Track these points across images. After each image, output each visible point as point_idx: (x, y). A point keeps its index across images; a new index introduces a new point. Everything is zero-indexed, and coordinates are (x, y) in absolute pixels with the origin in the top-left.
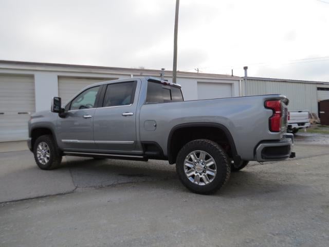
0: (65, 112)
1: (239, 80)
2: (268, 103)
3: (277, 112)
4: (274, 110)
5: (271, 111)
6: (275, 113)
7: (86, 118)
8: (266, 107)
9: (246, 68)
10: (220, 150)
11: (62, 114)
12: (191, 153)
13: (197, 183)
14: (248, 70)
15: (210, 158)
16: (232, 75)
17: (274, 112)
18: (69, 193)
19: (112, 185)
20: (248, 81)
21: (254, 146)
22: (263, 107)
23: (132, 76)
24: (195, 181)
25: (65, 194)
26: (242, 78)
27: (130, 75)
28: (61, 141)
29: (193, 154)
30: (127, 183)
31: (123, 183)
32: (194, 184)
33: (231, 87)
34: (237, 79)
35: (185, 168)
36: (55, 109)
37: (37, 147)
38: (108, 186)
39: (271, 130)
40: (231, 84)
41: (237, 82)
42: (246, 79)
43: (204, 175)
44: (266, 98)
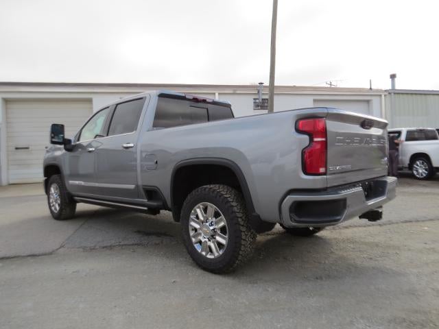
0: (73, 144)
1: (381, 95)
2: (301, 122)
3: (316, 139)
4: (311, 135)
5: (306, 137)
6: (313, 141)
7: (90, 152)
8: (298, 131)
9: (393, 77)
10: (234, 204)
11: (68, 146)
12: (197, 206)
13: (204, 253)
14: (396, 79)
15: (220, 215)
16: (371, 89)
17: (311, 140)
18: (45, 254)
19: (110, 246)
20: (396, 95)
21: (279, 198)
22: (294, 130)
23: (217, 94)
24: (202, 251)
25: (39, 255)
26: (386, 91)
27: (214, 94)
28: (68, 183)
29: (199, 207)
30: (133, 245)
31: (125, 245)
32: (200, 255)
33: (369, 106)
34: (379, 94)
35: (190, 228)
36: (54, 140)
37: (50, 190)
38: (104, 247)
39: (306, 173)
40: (368, 101)
41: (378, 98)
42: (394, 93)
43: (213, 242)
44: (298, 115)
